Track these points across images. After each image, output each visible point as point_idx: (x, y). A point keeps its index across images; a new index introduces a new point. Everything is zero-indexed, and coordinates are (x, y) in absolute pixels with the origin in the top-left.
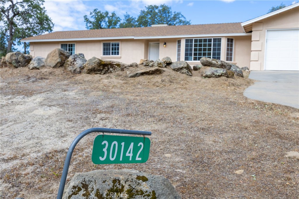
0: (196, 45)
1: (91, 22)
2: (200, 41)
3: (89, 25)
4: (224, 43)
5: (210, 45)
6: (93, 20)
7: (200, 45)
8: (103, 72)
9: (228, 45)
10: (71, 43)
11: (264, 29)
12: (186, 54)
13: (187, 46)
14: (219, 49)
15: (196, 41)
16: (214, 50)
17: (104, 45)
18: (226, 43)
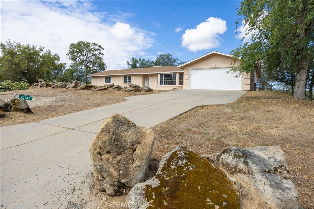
0: (165, 77)
1: (130, 64)
2: (167, 75)
3: (130, 66)
4: (178, 76)
5: (171, 77)
6: (131, 63)
7: (167, 77)
8: (88, 89)
9: (180, 77)
10: (109, 77)
11: (189, 69)
12: (160, 82)
13: (161, 77)
14: (176, 79)
15: (165, 75)
16: (173, 79)
17: (124, 77)
18: (179, 76)
